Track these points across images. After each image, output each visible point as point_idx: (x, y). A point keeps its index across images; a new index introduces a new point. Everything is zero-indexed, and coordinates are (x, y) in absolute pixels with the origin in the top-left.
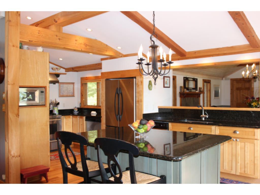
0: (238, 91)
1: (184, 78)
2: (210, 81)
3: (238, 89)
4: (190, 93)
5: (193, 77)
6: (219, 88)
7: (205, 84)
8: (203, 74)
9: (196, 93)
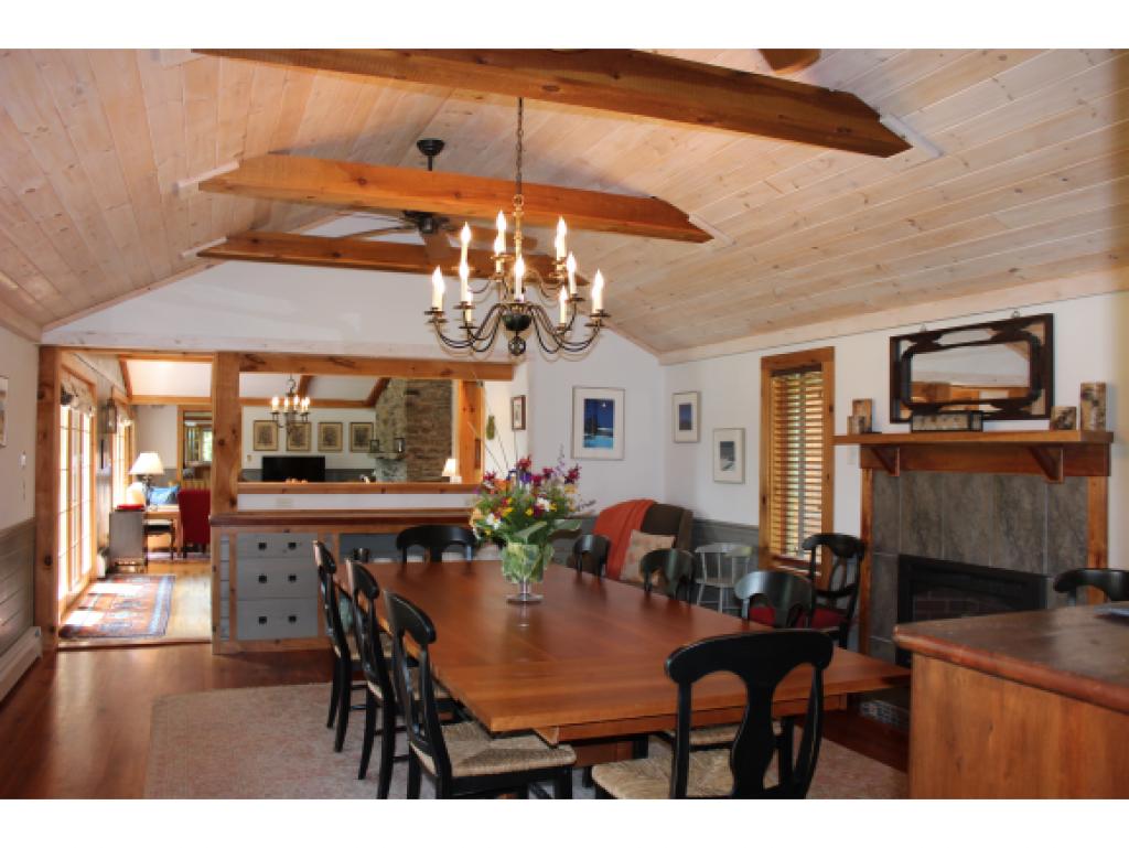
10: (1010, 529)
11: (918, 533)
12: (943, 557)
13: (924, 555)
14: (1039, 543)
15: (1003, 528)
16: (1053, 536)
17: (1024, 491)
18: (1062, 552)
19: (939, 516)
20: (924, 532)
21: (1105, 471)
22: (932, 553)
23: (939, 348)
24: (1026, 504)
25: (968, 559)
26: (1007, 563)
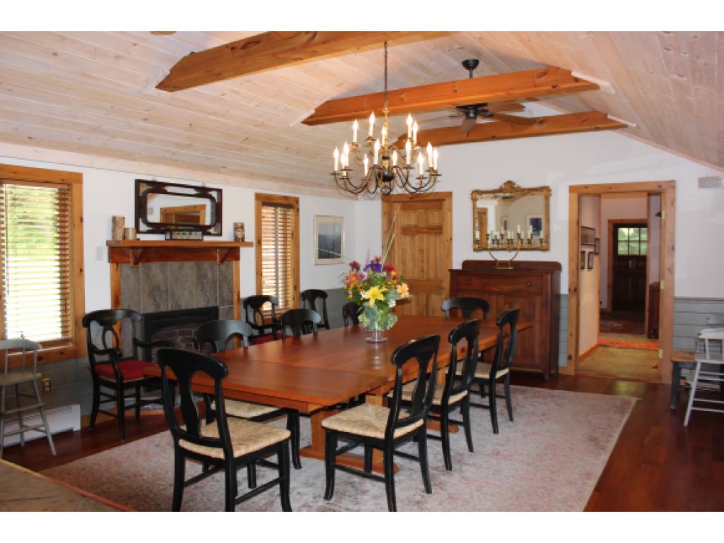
0: (408, 239)
1: (138, 182)
2: (297, 200)
3: (406, 231)
4: (171, 244)
5: (199, 184)
6: (340, 226)
7: (268, 212)
8: (250, 175)
9: (203, 245)
10: (203, 288)
11: (154, 298)
12: (170, 309)
13: (158, 311)
14: (215, 292)
15: (200, 288)
16: (220, 288)
17: (208, 270)
18: (224, 294)
19: (167, 288)
20: (157, 298)
21: (238, 258)
22: (163, 309)
23: (166, 193)
24: (210, 275)
25: (183, 307)
26: (202, 304)
